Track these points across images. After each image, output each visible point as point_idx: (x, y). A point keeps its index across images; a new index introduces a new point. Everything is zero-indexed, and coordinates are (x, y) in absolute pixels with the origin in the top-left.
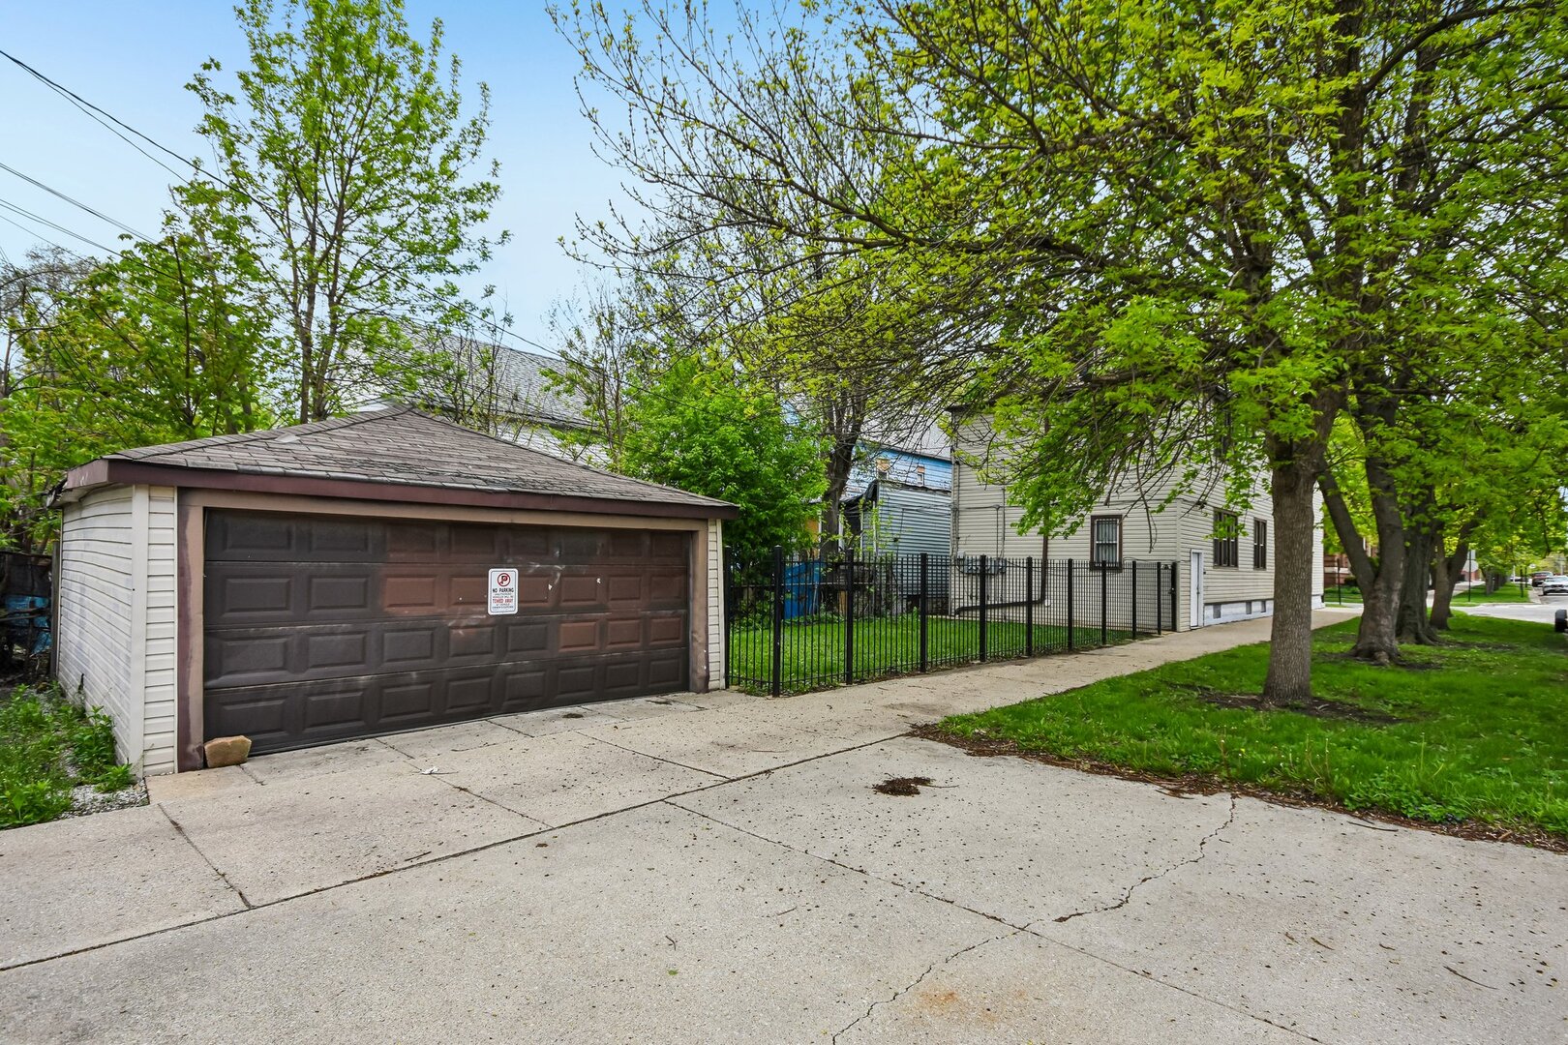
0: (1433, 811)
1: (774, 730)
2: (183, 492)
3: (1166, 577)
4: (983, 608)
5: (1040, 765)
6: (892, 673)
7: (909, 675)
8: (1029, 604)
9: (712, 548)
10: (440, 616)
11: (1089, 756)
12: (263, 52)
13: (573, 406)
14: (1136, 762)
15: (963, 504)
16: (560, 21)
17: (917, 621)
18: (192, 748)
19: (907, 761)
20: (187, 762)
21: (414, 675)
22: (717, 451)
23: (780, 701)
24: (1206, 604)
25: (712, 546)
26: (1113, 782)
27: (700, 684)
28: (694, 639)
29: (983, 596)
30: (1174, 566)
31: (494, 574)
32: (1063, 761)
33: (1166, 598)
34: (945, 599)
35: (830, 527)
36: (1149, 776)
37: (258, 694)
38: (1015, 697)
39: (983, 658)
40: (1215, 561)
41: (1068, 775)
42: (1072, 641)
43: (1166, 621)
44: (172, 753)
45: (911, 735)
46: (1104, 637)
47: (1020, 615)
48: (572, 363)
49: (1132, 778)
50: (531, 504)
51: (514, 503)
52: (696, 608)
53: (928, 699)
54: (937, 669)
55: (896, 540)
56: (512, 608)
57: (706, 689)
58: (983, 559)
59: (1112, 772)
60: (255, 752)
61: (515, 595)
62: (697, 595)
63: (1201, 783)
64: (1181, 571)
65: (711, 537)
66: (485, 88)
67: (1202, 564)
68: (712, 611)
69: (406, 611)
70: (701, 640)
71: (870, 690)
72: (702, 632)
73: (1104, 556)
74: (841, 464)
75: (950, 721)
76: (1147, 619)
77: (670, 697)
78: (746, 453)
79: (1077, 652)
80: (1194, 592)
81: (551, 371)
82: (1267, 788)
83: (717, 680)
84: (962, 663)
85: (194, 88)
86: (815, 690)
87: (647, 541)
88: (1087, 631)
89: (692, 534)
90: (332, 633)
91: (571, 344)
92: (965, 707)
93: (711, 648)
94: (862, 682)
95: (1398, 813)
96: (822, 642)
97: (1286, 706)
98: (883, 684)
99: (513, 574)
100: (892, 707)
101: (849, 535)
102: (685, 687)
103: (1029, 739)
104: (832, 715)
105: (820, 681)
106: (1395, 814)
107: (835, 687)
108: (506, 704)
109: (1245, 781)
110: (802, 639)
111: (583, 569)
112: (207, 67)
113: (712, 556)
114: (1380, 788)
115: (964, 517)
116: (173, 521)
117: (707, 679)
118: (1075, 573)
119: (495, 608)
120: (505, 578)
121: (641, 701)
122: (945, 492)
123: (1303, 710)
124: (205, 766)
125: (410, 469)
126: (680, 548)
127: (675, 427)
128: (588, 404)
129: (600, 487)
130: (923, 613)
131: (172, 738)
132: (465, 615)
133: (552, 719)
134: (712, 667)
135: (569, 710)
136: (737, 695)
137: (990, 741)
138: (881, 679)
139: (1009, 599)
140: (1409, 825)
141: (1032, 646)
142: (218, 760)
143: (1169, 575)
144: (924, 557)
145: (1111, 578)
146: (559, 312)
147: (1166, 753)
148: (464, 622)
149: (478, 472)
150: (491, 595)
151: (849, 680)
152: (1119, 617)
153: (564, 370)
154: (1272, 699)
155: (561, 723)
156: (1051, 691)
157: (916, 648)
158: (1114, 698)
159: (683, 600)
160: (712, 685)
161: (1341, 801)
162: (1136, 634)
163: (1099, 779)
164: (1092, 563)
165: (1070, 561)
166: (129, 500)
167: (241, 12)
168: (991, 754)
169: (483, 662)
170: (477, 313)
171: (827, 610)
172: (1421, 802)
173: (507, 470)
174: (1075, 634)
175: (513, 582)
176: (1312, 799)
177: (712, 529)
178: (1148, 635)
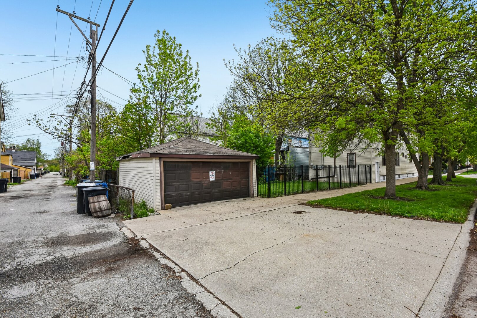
0: (409, 215)
1: (270, 204)
2: (160, 158)
3: (368, 169)
4: (317, 178)
5: (328, 209)
6: (295, 193)
7: (299, 194)
8: (329, 177)
9: (254, 165)
10: (201, 181)
11: (339, 207)
12: (149, 59)
13: (213, 131)
14: (349, 208)
15: (312, 151)
16: (227, 66)
17: (301, 182)
18: (163, 206)
19: (300, 209)
20: (163, 208)
21: (197, 193)
22: (248, 140)
23: (270, 199)
24: (380, 176)
25: (253, 165)
26: (344, 212)
27: (252, 195)
28: (250, 186)
29: (317, 175)
30: (370, 166)
31: (211, 172)
32: (333, 208)
33: (368, 175)
34: (308, 176)
35: (277, 158)
36: (351, 210)
37: (172, 196)
38: (325, 197)
39: (317, 190)
40: (383, 164)
41: (334, 211)
42: (341, 186)
43: (368, 180)
44: (160, 207)
45: (300, 204)
46: (350, 185)
47: (327, 180)
48: (212, 121)
49: (348, 211)
50: (218, 157)
51: (215, 157)
52: (251, 179)
53: (304, 198)
54: (306, 192)
55: (294, 161)
56: (214, 179)
57: (253, 197)
58: (317, 166)
59: (344, 210)
60: (173, 207)
61: (214, 176)
62: (251, 176)
63: (363, 211)
64: (373, 167)
65: (253, 163)
66: (197, 63)
67: (379, 165)
68: (254, 179)
69: (195, 180)
70: (252, 186)
71: (290, 197)
72: (252, 184)
73: (351, 164)
74: (279, 142)
75: (309, 202)
76: (362, 180)
77: (246, 198)
78: (255, 140)
79: (343, 188)
80: (376, 173)
81: (208, 123)
82: (376, 212)
83: (255, 195)
84: (312, 191)
85: (136, 70)
86: (277, 197)
87: (240, 164)
88: (346, 183)
89: (249, 162)
90: (183, 184)
91: (212, 117)
92: (313, 199)
93: (254, 188)
94: (288, 195)
95: (402, 216)
96: (278, 187)
97: (389, 198)
98: (293, 196)
99: (214, 172)
100: (296, 200)
101: (282, 160)
102: (249, 196)
103: (326, 205)
104: (282, 201)
105: (279, 195)
106: (401, 216)
107: (282, 196)
108: (213, 199)
109: (371, 211)
110: (273, 186)
111: (227, 170)
112: (139, 65)
113: (253, 167)
114: (399, 211)
115: (312, 154)
116: (159, 164)
117: (253, 194)
118: (341, 168)
119: (211, 179)
120: (213, 173)
121: (239, 199)
122: (307, 148)
123: (394, 199)
124: (165, 209)
125: (195, 151)
126: (246, 166)
127: (238, 135)
128: (217, 130)
129: (230, 153)
130: (302, 180)
131: (160, 204)
132: (206, 181)
133: (224, 202)
134: (254, 192)
135: (226, 201)
136: (260, 198)
137: (318, 205)
138: (293, 195)
139: (325, 176)
140: (404, 218)
141: (330, 187)
142: (167, 208)
143: (369, 169)
144: (302, 166)
145: (352, 170)
146: (211, 110)
147: (356, 206)
148: (205, 182)
149: (206, 151)
150: (210, 177)
151: (285, 195)
152: (354, 180)
153: (210, 122)
154: (386, 197)
155: (225, 203)
156: (334, 196)
157: (301, 188)
158: (348, 197)
159: (247, 177)
160: (254, 196)
161: (390, 214)
162: (359, 184)
163: (341, 211)
164: (348, 166)
165: (340, 166)
166: (152, 160)
167: (144, 51)
168: (318, 207)
169: (209, 190)
170: (195, 112)
171: (277, 179)
172: (407, 213)
173: (211, 150)
174: (342, 184)
175: (214, 174)
176: (385, 214)
177: (253, 161)
178: (363, 184)
